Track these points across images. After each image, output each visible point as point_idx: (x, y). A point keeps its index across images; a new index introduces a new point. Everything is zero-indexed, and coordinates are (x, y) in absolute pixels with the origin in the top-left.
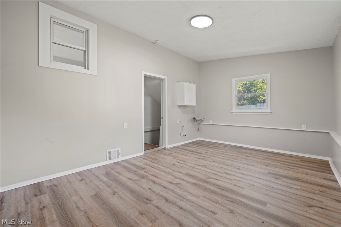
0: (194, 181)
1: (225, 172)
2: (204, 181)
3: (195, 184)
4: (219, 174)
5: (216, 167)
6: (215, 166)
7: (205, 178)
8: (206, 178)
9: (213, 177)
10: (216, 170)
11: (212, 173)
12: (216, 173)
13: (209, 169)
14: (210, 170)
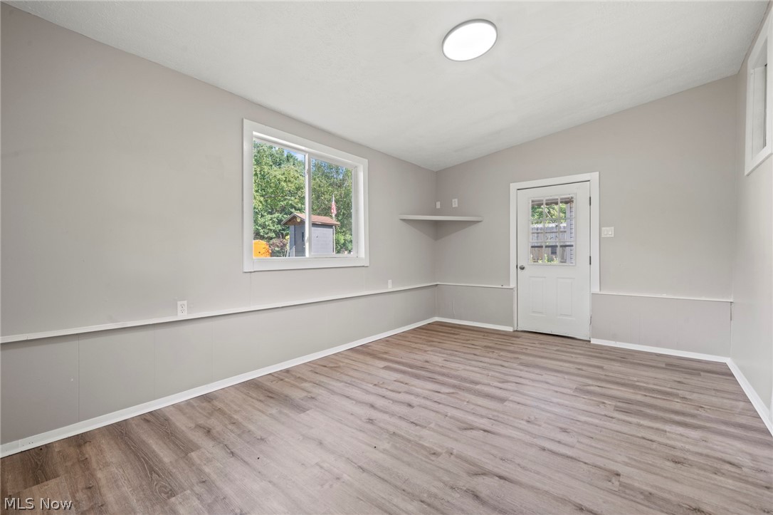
0: (478, 387)
1: (412, 410)
2: (460, 389)
3: (477, 383)
4: (428, 403)
5: (432, 425)
6: (434, 430)
7: (460, 393)
8: (457, 393)
9: (443, 396)
10: (433, 414)
11: (443, 404)
12: (436, 406)
13: (451, 418)
14: (449, 414)
